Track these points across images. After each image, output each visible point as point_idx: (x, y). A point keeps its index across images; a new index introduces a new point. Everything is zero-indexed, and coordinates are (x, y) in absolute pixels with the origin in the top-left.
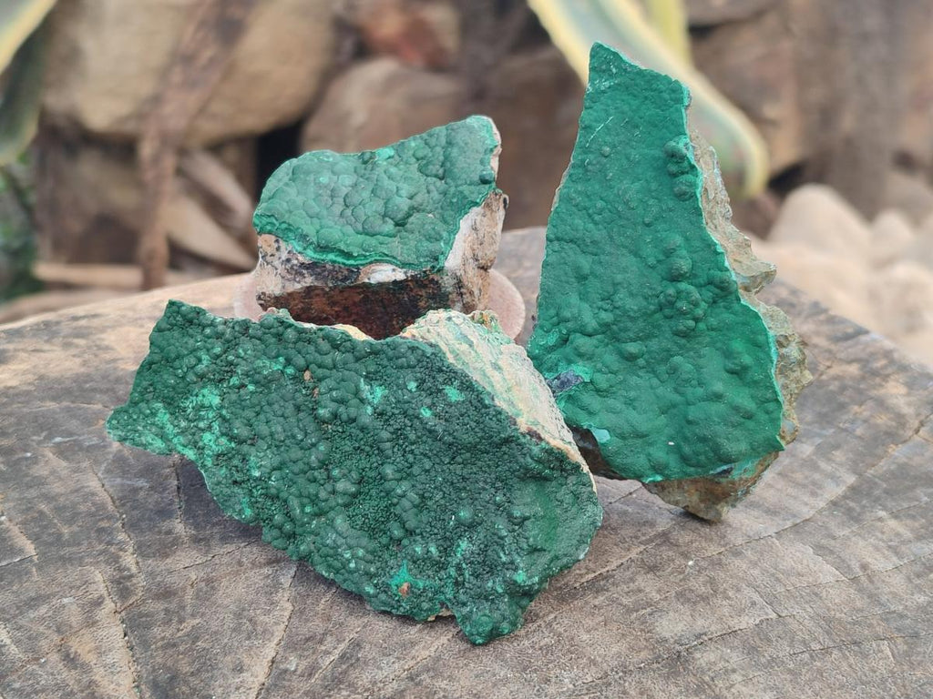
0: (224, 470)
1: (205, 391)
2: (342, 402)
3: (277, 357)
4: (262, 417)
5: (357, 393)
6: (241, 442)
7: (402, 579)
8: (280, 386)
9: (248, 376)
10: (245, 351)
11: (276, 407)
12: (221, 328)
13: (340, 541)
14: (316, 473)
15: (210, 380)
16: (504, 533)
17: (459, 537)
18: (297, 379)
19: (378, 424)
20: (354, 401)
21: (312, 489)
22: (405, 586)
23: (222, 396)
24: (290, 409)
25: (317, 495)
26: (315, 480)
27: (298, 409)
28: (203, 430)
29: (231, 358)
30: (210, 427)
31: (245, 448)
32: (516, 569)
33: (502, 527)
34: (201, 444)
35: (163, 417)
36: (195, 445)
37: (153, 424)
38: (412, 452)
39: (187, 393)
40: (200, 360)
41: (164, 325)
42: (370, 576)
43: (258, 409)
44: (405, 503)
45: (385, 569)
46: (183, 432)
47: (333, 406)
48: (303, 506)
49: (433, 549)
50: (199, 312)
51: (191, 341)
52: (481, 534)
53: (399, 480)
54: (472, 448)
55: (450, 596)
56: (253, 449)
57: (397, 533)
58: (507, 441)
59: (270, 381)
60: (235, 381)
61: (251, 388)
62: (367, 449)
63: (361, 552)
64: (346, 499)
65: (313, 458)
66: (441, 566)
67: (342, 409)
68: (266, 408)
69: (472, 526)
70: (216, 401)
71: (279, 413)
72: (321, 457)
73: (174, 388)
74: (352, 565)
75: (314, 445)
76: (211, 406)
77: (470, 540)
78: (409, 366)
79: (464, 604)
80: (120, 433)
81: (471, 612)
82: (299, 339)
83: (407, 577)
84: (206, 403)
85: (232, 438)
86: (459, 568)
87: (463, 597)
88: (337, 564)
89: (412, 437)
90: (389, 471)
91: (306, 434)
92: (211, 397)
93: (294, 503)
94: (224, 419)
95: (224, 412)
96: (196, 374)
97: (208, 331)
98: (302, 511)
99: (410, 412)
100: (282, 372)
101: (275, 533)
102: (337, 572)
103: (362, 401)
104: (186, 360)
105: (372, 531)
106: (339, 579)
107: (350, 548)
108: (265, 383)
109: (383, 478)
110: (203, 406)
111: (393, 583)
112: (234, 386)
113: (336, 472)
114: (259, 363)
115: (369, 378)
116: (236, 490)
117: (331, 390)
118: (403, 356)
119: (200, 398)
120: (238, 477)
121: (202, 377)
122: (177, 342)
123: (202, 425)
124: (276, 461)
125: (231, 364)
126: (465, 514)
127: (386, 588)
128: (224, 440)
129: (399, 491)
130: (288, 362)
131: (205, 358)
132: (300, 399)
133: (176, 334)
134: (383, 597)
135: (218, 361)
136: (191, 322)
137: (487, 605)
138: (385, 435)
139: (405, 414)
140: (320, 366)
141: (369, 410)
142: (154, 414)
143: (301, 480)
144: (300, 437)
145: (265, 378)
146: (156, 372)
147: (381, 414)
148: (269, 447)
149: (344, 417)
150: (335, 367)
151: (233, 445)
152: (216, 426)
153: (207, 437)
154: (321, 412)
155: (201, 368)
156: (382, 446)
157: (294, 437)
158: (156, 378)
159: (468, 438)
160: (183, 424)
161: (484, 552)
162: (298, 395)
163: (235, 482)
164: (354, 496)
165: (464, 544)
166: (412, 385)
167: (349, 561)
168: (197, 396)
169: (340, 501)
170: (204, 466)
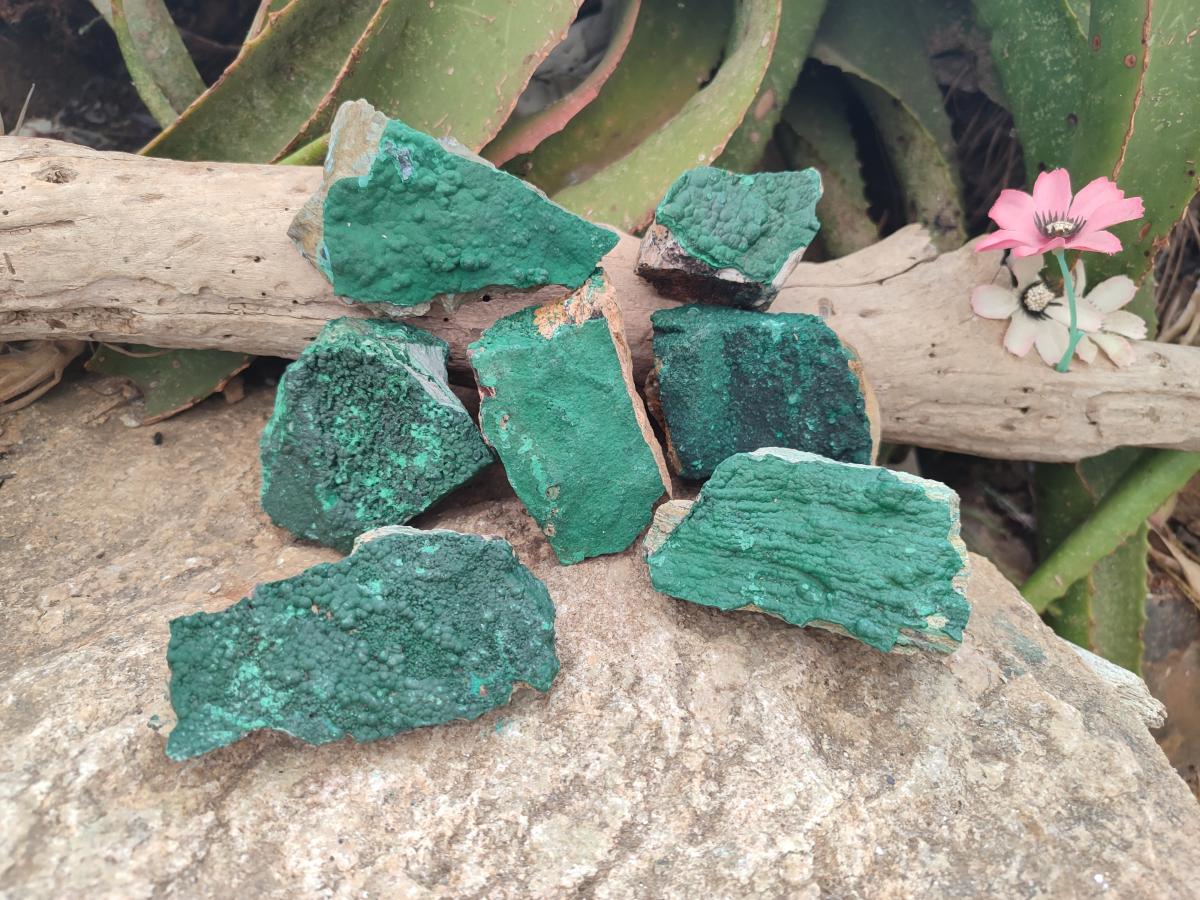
0: (297, 713)
1: (243, 668)
2: (356, 606)
3: (286, 607)
4: (301, 655)
5: (361, 594)
6: (295, 684)
7: (477, 685)
8: (301, 627)
9: (271, 634)
10: (259, 617)
11: (307, 642)
12: (227, 616)
13: (420, 693)
14: (369, 665)
15: (241, 658)
16: (519, 607)
17: (493, 631)
18: (310, 615)
19: (392, 601)
20: (364, 600)
21: (374, 677)
22: (482, 689)
23: (259, 664)
24: (320, 637)
25: (381, 680)
26: (372, 670)
27: (325, 633)
28: (257, 699)
29: (250, 629)
30: (263, 694)
31: (304, 685)
32: (540, 624)
33: (514, 605)
34: (263, 710)
35: (217, 712)
36: (260, 714)
37: (213, 723)
38: (428, 602)
39: (227, 680)
40: (225, 647)
41: (176, 643)
42: (457, 700)
43: (294, 653)
44: (447, 636)
45: (462, 688)
46: (242, 712)
47: (351, 614)
48: (374, 694)
49: (483, 652)
50: (200, 616)
51: (209, 639)
52: (505, 621)
53: (431, 626)
54: (466, 572)
55: (514, 671)
56: (312, 682)
57: (453, 658)
58: (484, 551)
59: (291, 628)
60: (262, 645)
61: (279, 641)
62: (394, 624)
63: (440, 689)
64: (402, 666)
65: (361, 655)
66: (495, 658)
67: (358, 611)
68: (301, 648)
69: (496, 620)
70: (256, 670)
71: (313, 644)
72: (366, 650)
73: (214, 684)
74: (439, 702)
75: (354, 648)
76: (254, 678)
77: (501, 628)
78: (388, 554)
79: (525, 669)
80: (185, 750)
81: (533, 670)
82: (295, 587)
83: (480, 681)
84: (249, 677)
85: (286, 688)
86: (507, 651)
87: (522, 666)
88: (428, 711)
89: (421, 593)
90: (421, 624)
91: (344, 644)
92: (250, 670)
93: (367, 696)
94: (270, 679)
95: (268, 673)
96: (229, 659)
97: (218, 623)
98: (377, 698)
99: (409, 578)
100: (296, 617)
101: (365, 729)
102: (430, 716)
103: (369, 596)
104: (215, 654)
105: (434, 672)
106: (435, 720)
107: (430, 692)
108: (288, 632)
109: (420, 632)
110: (247, 681)
111: (474, 691)
112: (265, 649)
113: (383, 654)
114: (275, 619)
115: (363, 581)
116: (315, 720)
117: (341, 604)
118: (379, 549)
119: (242, 675)
120: (312, 709)
121: (233, 660)
122: (195, 649)
123: (255, 695)
124: (334, 677)
125: (252, 635)
126: (488, 615)
127: (472, 700)
128: (280, 694)
129: (437, 632)
130: (297, 607)
131: (229, 642)
132: (323, 626)
133: (192, 642)
134: (474, 706)
135: (240, 640)
136: (197, 627)
137: (539, 658)
138: (402, 604)
139: (407, 582)
140: (322, 595)
141: (379, 598)
142: (207, 715)
143: (362, 677)
144: (341, 648)
145: (287, 627)
146: (189, 683)
147: (390, 594)
148: (322, 671)
149: (365, 614)
150: (333, 589)
151: (291, 691)
152: (267, 689)
153: (265, 702)
154: (345, 621)
155: (229, 652)
156: (404, 613)
157: (336, 652)
158: (193, 686)
159: (460, 566)
160: (238, 706)
161: (514, 629)
162: (318, 624)
163: (311, 716)
164: (405, 662)
165: (499, 634)
166: (399, 562)
167: (435, 701)
168: (237, 676)
169: (399, 671)
170: (277, 723)
